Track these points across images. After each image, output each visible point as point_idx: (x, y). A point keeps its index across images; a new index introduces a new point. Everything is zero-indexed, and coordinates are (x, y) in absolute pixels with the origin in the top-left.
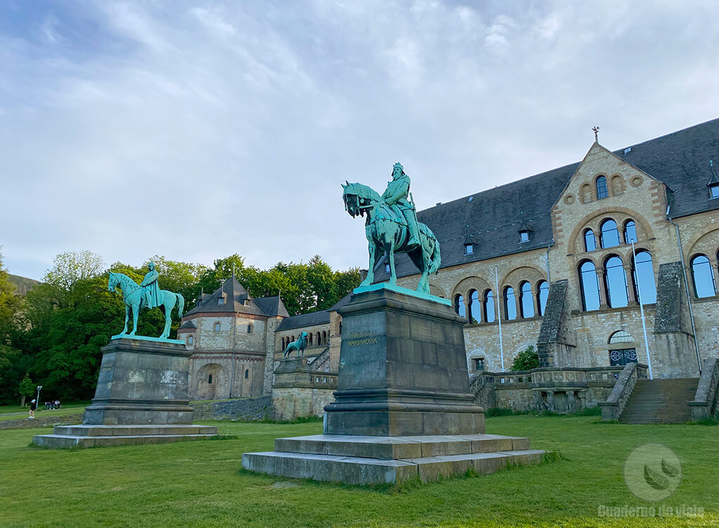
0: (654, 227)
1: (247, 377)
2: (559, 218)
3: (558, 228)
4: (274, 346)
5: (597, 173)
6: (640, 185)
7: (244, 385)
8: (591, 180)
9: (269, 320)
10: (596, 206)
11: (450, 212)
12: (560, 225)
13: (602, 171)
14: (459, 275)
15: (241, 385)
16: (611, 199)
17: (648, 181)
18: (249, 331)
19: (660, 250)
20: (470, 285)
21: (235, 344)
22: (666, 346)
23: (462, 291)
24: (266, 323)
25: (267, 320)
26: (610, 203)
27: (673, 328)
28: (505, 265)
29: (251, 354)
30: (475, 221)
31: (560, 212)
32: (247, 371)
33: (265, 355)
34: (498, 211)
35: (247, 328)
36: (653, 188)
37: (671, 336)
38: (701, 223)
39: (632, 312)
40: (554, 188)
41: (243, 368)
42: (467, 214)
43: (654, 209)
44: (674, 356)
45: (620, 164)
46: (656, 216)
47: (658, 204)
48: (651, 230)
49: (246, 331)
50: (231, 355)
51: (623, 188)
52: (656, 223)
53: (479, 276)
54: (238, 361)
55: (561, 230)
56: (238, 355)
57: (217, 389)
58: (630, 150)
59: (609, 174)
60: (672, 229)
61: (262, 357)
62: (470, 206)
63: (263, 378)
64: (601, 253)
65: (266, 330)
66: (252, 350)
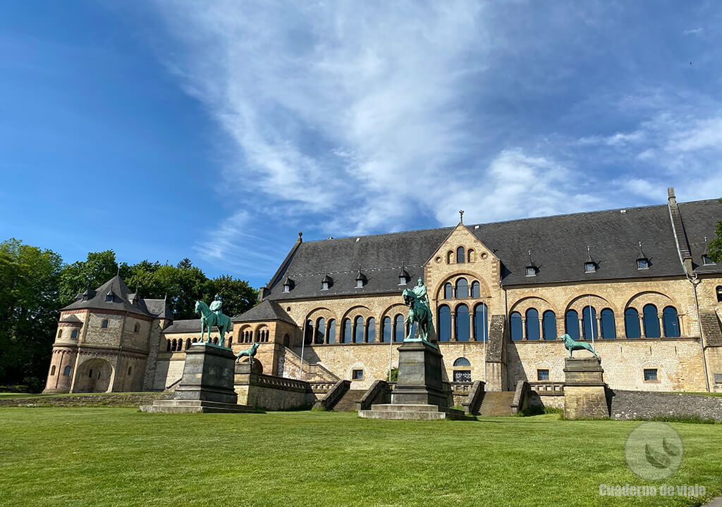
0: (491, 289)
1: (129, 373)
2: (430, 272)
3: (428, 279)
4: (159, 346)
5: (459, 244)
6: (486, 258)
7: (126, 381)
8: (454, 249)
9: (154, 321)
10: (456, 268)
11: (340, 248)
12: (430, 276)
13: (462, 244)
14: (350, 303)
15: (124, 381)
16: (467, 265)
17: (491, 257)
18: (135, 331)
19: (493, 305)
20: (357, 312)
21: (123, 342)
22: (492, 371)
23: (350, 316)
24: (152, 324)
25: (152, 321)
26: (465, 267)
27: (497, 359)
28: (386, 301)
29: (135, 352)
30: (363, 260)
31: (431, 267)
32: (130, 368)
33: (148, 354)
34: (380, 254)
35: (134, 327)
36: (494, 263)
37: (495, 364)
38: (520, 291)
39: (471, 346)
40: (424, 245)
41: (127, 364)
42: (356, 252)
43: (493, 277)
44: (495, 378)
45: (475, 242)
46: (493, 282)
47: (496, 274)
48: (489, 291)
49: (133, 330)
50: (117, 351)
51: (475, 259)
52: (493, 287)
53: (366, 306)
54: (123, 358)
55: (430, 281)
56: (124, 352)
57: (97, 384)
58: (478, 227)
59: (467, 248)
60: (503, 291)
61: (145, 356)
62: (357, 246)
63: (144, 376)
64: (455, 302)
65: (150, 331)
66: (137, 348)
